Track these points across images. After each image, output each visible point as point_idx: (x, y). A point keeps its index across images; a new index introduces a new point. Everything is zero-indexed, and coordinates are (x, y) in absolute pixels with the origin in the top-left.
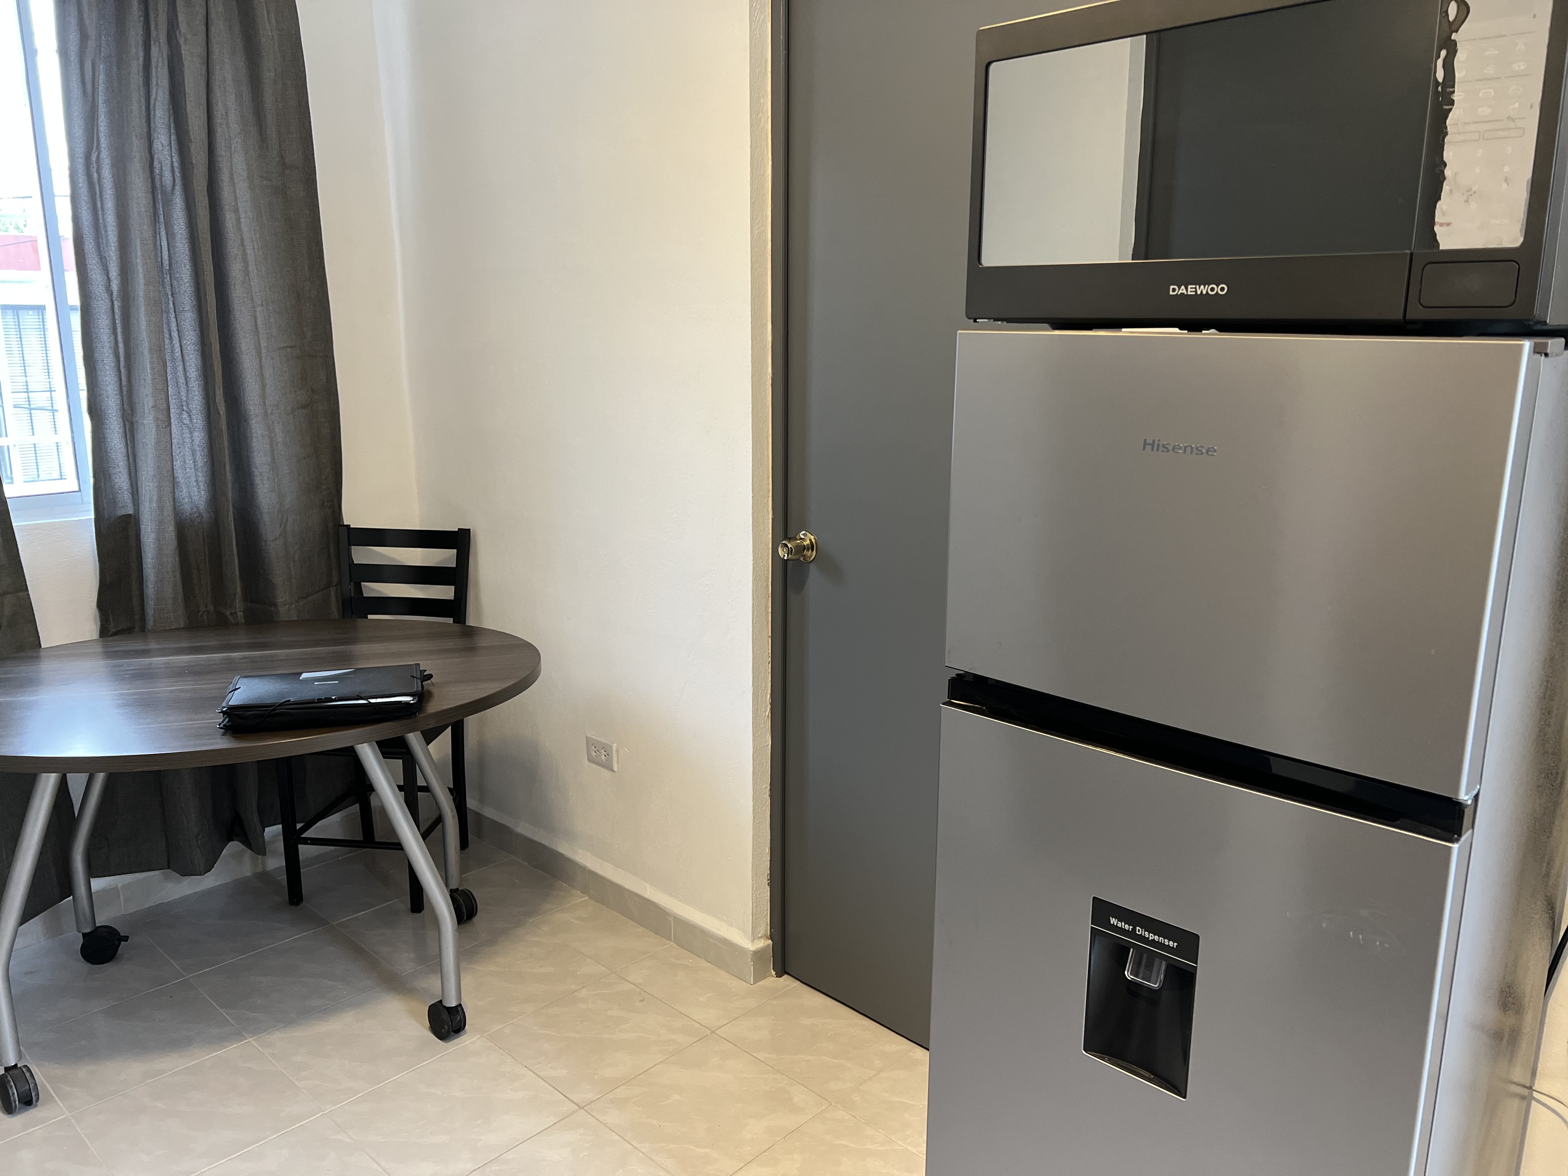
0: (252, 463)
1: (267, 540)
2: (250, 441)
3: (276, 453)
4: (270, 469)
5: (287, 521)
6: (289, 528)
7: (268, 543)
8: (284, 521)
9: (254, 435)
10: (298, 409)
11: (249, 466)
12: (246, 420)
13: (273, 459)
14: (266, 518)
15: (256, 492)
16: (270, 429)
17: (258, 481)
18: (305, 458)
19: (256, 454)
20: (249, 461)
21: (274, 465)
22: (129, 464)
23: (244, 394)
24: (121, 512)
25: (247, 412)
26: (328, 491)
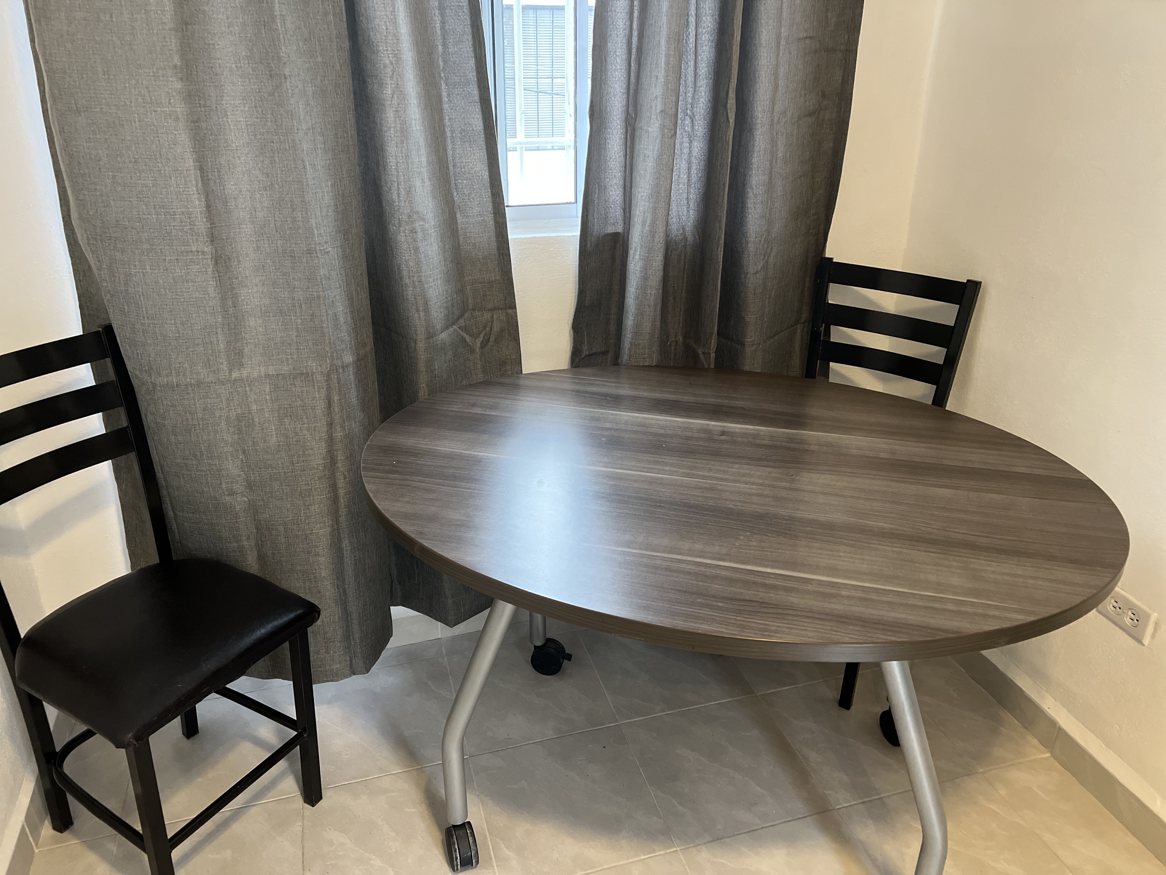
0: (748, 182)
1: (747, 273)
2: (751, 156)
3: (775, 171)
4: (765, 191)
5: (771, 251)
6: (771, 260)
7: (748, 276)
8: (768, 252)
9: (756, 149)
10: (804, 116)
11: (744, 186)
12: (751, 130)
13: (770, 179)
14: (751, 247)
15: (746, 217)
16: (773, 142)
17: (751, 204)
18: (801, 177)
19: (754, 172)
20: (745, 180)
21: (770, 186)
22: (626, 176)
23: (754, 97)
24: (610, 230)
25: (754, 120)
26: (816, 217)
